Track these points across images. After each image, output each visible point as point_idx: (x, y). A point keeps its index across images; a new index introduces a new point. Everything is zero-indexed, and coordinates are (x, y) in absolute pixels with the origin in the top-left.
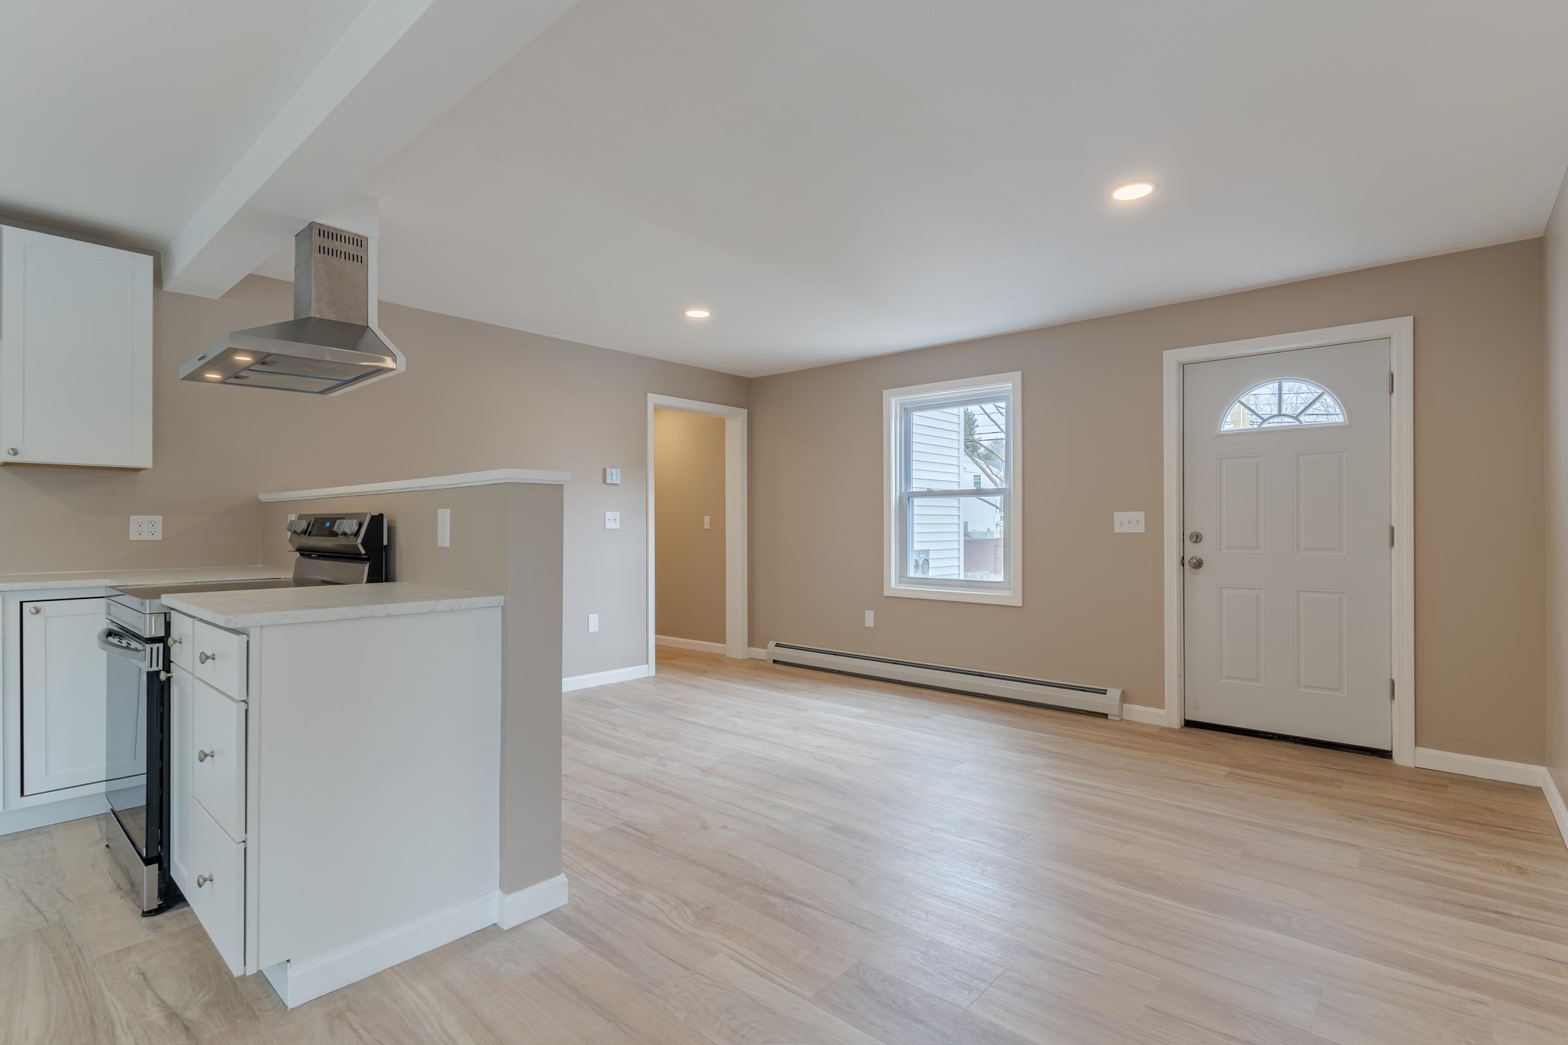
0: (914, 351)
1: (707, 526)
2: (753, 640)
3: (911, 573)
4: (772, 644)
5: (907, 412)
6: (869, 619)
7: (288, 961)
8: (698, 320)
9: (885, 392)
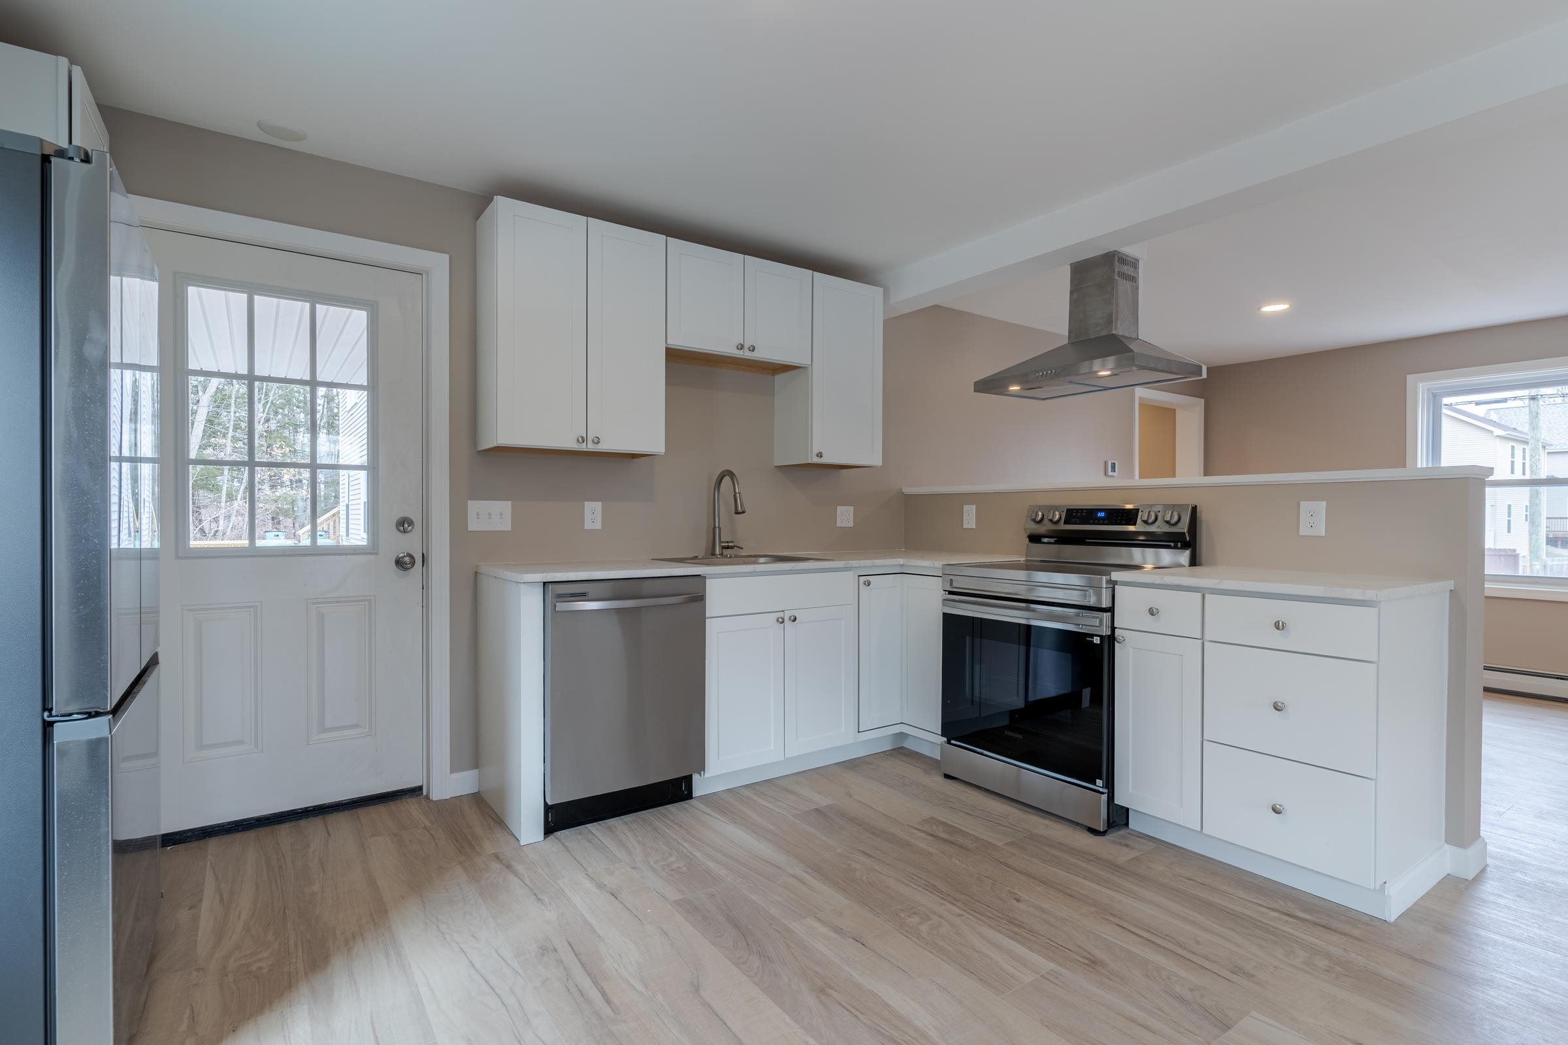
0: (1485, 328)
5: (1436, 397)
7: (1385, 883)
9: (1410, 378)
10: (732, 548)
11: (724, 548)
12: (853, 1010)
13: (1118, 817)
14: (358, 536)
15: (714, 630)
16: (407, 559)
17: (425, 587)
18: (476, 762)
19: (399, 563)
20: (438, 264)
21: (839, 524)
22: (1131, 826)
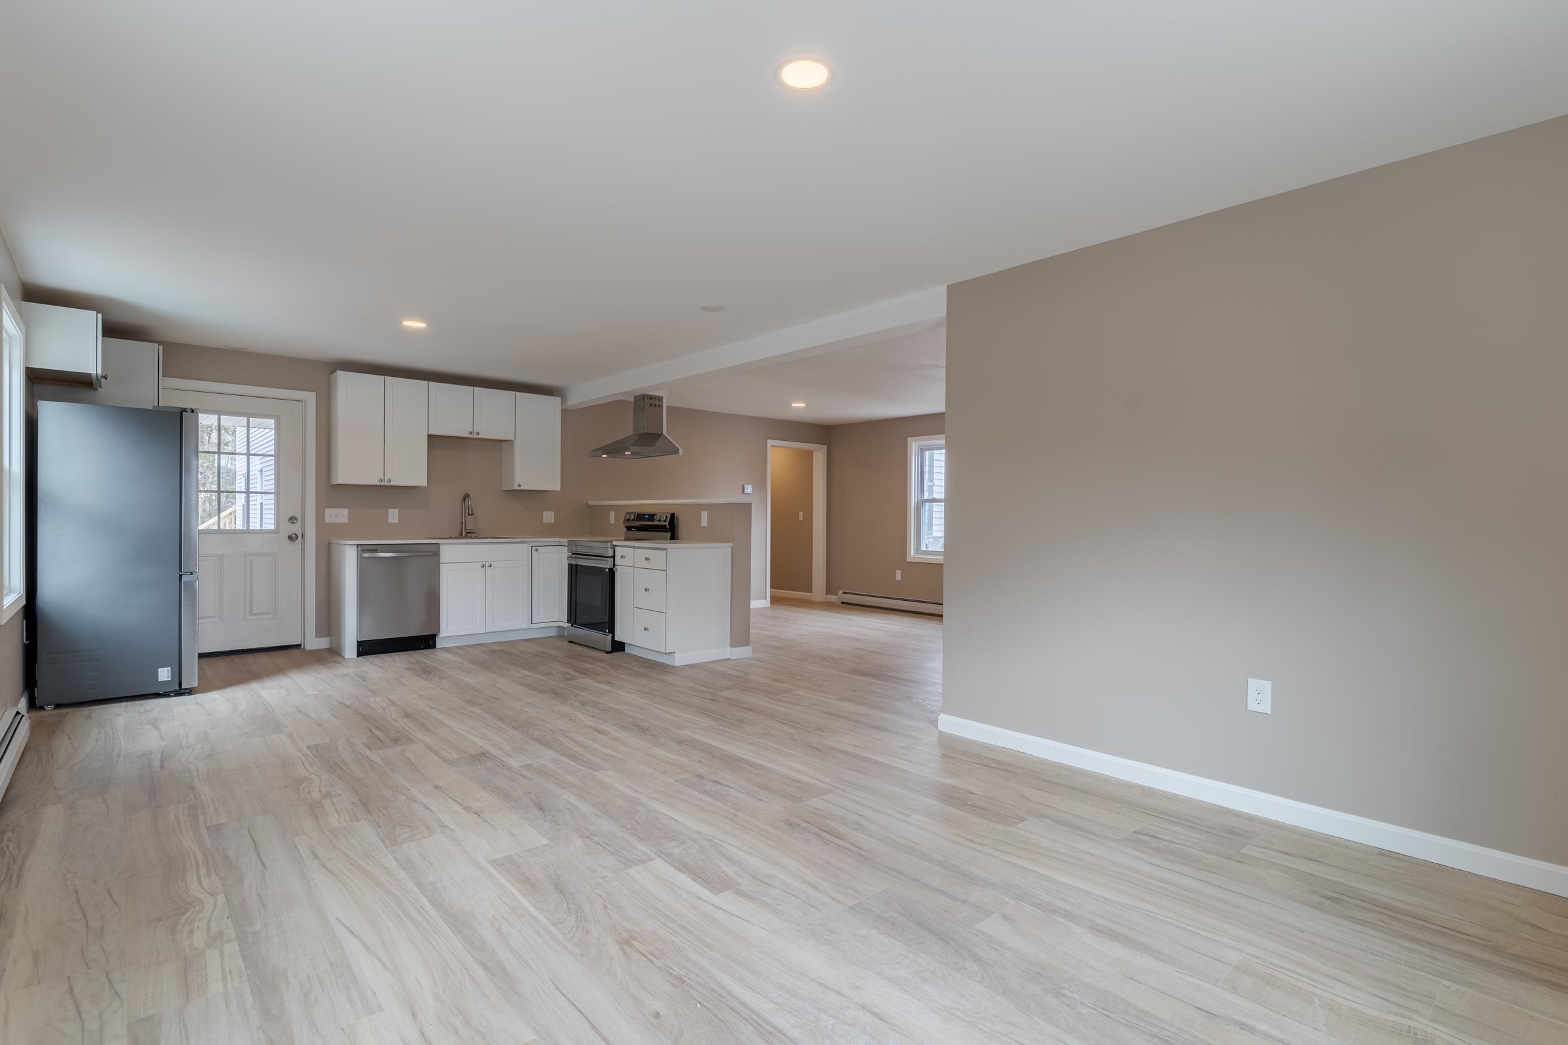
1: (801, 519)
2: (829, 591)
3: (923, 548)
4: (841, 592)
5: (922, 451)
6: (898, 575)
7: (674, 652)
8: (798, 408)
9: (909, 439)
10: (473, 533)
11: (467, 533)
13: (619, 647)
14: (270, 525)
15: (444, 569)
16: (294, 536)
17: (303, 549)
18: (329, 633)
19: (290, 538)
20: (310, 397)
21: (544, 521)
22: (626, 651)
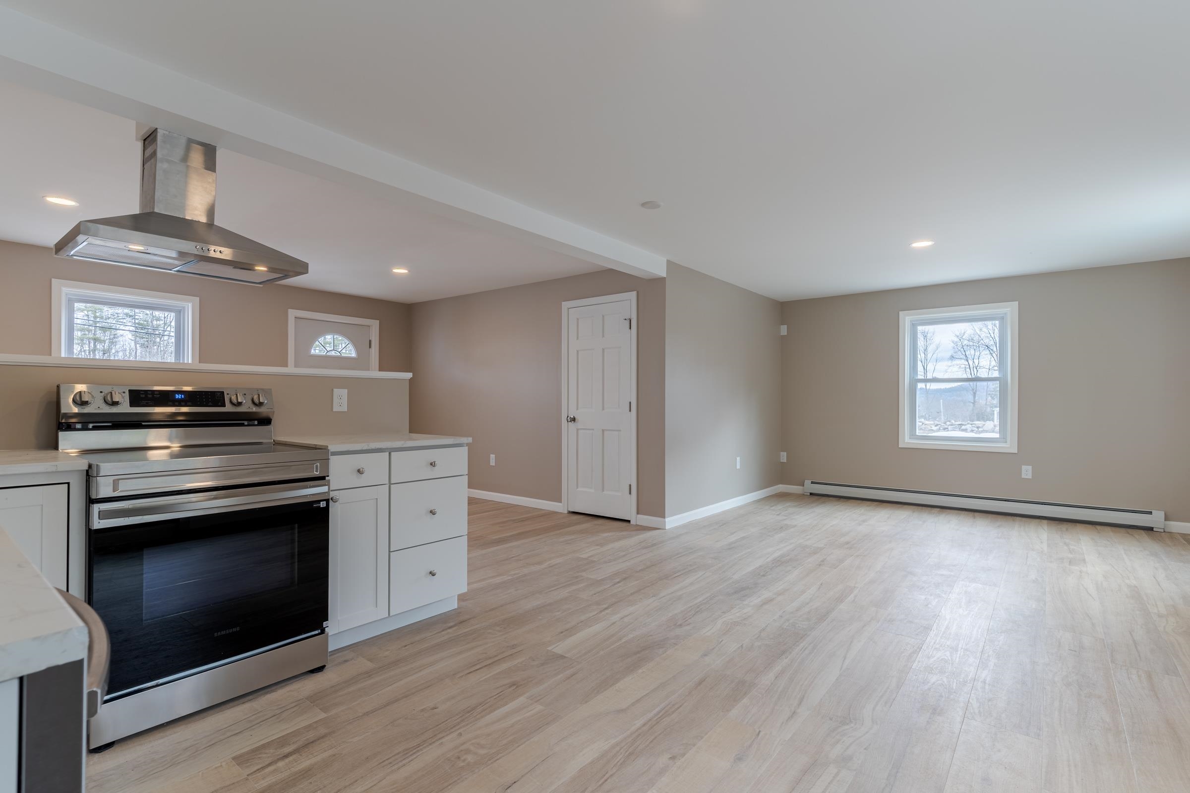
12: (605, 778)
